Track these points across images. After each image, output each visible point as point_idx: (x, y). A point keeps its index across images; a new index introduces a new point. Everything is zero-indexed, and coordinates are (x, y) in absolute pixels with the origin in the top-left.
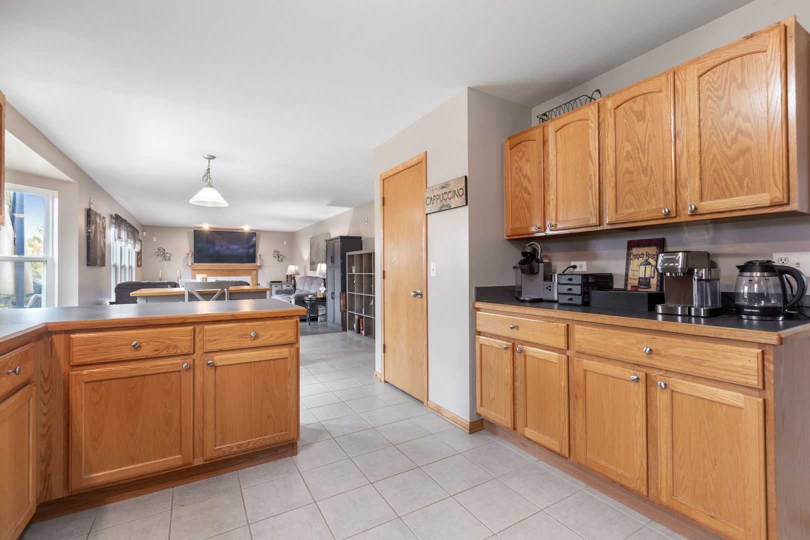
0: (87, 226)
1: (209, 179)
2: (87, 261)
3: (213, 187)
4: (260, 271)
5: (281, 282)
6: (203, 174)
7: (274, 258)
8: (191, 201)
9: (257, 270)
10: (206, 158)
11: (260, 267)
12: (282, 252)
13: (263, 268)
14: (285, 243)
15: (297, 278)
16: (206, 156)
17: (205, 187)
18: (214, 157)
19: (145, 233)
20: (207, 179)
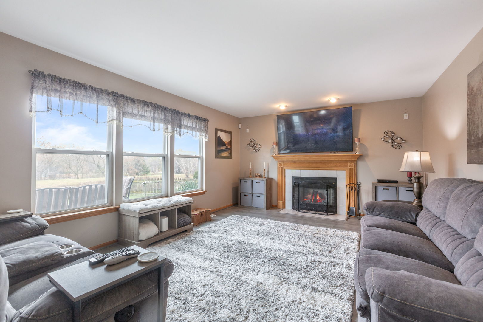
4: (360, 164)
5: (396, 182)
7: (385, 144)
9: (355, 162)
11: (360, 157)
12: (400, 132)
13: (366, 159)
14: (405, 117)
15: (431, 178)
19: (240, 125)
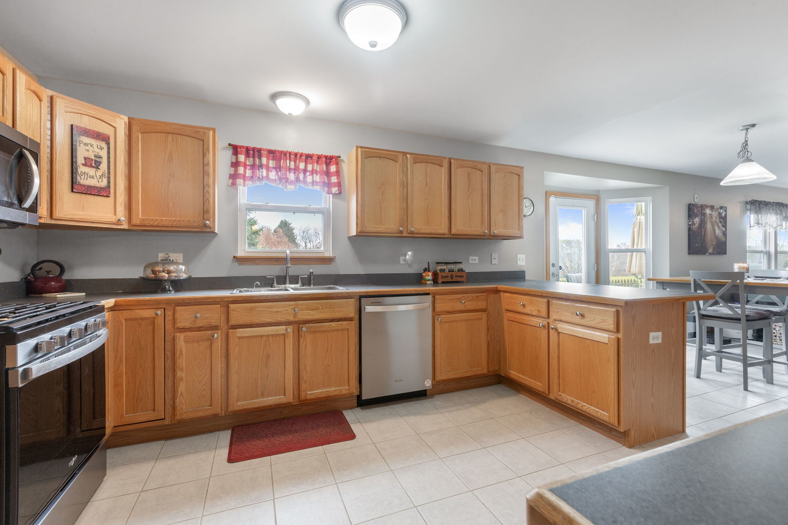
0: (689, 219)
1: (746, 153)
2: (689, 250)
3: (753, 161)
6: (739, 149)
8: (722, 184)
10: (741, 130)
16: (741, 128)
17: (742, 163)
18: (753, 125)
20: (745, 154)
